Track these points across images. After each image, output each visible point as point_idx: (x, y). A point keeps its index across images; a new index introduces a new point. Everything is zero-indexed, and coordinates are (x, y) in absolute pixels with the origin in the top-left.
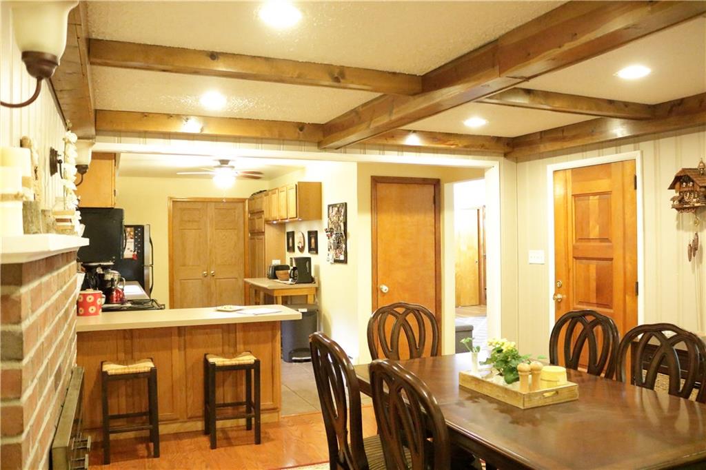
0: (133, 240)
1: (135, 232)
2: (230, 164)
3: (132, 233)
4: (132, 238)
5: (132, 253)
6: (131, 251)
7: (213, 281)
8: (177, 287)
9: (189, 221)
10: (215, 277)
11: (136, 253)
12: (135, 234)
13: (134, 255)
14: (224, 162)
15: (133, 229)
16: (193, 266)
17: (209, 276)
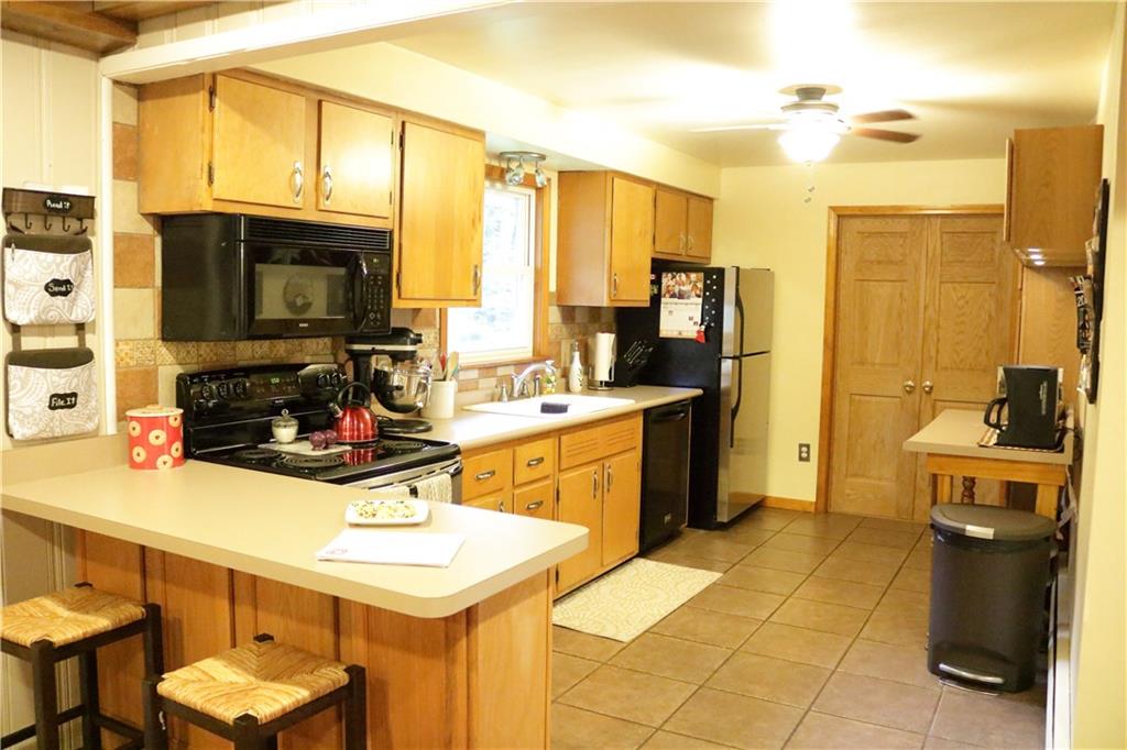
0: (700, 300)
1: (705, 282)
2: (826, 99)
3: (700, 285)
4: (699, 296)
5: (697, 328)
6: (695, 323)
7: (929, 405)
8: (843, 408)
9: (879, 262)
10: (933, 396)
11: (703, 327)
12: (706, 288)
13: (699, 332)
14: (809, 94)
15: (702, 275)
16: (882, 365)
17: (918, 391)
